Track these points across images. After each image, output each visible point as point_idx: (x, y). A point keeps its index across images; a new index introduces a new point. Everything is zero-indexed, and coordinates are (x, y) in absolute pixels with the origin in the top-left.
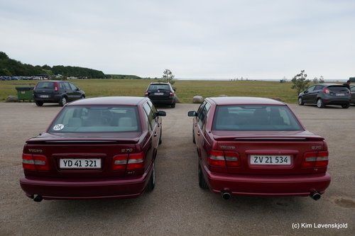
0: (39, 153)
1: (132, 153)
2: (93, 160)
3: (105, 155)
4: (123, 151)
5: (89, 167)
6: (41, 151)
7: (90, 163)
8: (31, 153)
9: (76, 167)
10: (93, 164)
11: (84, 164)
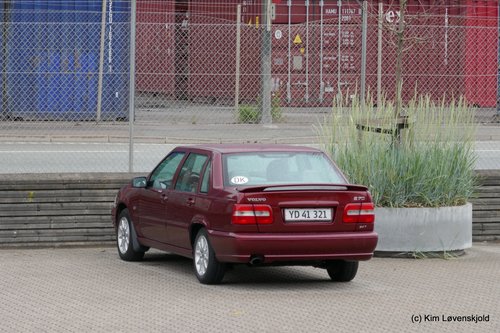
0: (262, 203)
1: (364, 201)
2: (322, 210)
3: (337, 203)
4: (355, 198)
5: (318, 219)
6: (264, 199)
7: (319, 214)
8: (252, 203)
9: (304, 218)
10: (323, 216)
11: (312, 215)
